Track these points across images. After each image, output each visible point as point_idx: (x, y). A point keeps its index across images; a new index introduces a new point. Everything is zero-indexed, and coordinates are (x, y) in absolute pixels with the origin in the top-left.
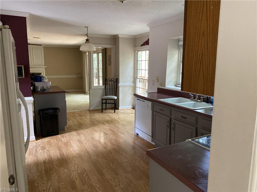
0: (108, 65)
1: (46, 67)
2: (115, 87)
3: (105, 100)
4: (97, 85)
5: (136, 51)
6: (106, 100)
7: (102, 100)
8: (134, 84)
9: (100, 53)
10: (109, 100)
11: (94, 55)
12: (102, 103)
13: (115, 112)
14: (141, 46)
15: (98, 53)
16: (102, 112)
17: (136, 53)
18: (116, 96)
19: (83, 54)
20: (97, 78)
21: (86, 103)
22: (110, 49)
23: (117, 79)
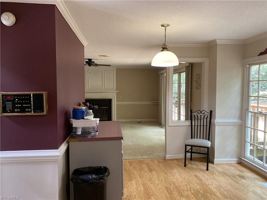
0: (194, 89)
1: (118, 91)
2: (208, 124)
3: (190, 147)
4: (177, 119)
5: (247, 66)
6: (192, 146)
7: (186, 145)
8: (243, 121)
9: (182, 72)
10: (197, 148)
11: (174, 75)
12: (186, 152)
13: (207, 170)
14: (259, 55)
15: (180, 72)
16: (185, 166)
17: (245, 68)
18: (209, 140)
19: (160, 75)
20: (177, 106)
21: (160, 143)
22: (200, 64)
23: (211, 111)
